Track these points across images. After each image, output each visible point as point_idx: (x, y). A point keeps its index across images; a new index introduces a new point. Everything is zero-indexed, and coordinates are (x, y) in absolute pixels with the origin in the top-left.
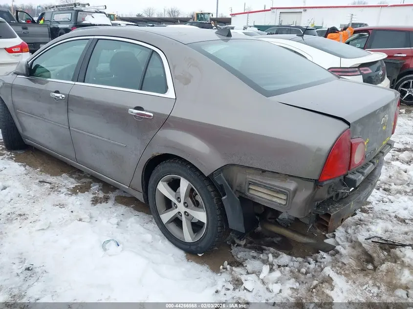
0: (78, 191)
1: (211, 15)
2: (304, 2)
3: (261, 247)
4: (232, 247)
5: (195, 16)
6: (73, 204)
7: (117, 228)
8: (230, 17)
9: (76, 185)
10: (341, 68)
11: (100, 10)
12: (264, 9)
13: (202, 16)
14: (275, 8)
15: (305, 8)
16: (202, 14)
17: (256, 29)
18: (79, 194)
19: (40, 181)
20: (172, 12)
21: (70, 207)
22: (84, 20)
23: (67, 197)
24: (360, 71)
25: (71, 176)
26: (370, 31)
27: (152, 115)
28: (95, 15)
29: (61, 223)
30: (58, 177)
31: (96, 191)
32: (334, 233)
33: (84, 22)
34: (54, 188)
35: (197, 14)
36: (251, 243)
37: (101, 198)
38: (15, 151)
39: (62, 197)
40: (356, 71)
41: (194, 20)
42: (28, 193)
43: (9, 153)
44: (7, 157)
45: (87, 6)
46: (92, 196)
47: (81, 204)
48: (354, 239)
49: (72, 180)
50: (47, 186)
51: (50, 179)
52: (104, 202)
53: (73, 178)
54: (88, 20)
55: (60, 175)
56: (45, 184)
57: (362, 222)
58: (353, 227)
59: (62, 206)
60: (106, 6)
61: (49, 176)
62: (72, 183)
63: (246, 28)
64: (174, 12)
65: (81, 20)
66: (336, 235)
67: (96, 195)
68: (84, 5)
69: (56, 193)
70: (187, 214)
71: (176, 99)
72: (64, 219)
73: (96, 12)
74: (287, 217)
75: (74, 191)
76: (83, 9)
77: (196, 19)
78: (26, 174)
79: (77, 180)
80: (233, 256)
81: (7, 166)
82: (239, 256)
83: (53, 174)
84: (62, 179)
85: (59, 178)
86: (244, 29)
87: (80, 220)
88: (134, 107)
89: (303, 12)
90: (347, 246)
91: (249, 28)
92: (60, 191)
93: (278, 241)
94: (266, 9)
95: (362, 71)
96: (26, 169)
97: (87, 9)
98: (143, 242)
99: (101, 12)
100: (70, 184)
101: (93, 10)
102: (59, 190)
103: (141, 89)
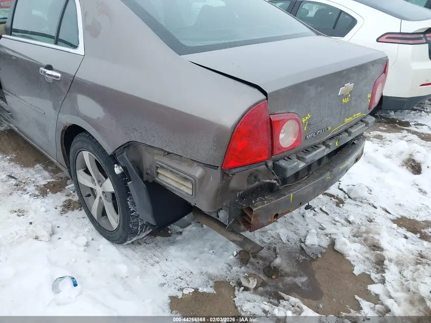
0: (48, 190)
3: (277, 293)
4: (236, 292)
6: (35, 211)
7: (84, 251)
9: (49, 180)
10: (400, 33)
18: (50, 194)
21: (31, 216)
23: (32, 199)
24: (426, 38)
25: (46, 168)
29: (12, 240)
30: (29, 169)
31: (72, 192)
32: (383, 275)
34: (20, 186)
36: (263, 284)
37: (75, 202)
39: (26, 200)
40: (421, 38)
46: (64, 198)
47: (46, 211)
48: (412, 289)
49: (46, 174)
50: (11, 182)
52: (77, 208)
53: (48, 171)
55: (33, 166)
57: (424, 260)
58: (411, 268)
59: (20, 212)
62: (45, 178)
66: (387, 278)
67: (70, 198)
69: (20, 192)
72: (17, 234)
74: (317, 244)
75: (43, 191)
79: (52, 174)
80: (236, 308)
82: (244, 309)
84: (33, 172)
85: (31, 170)
87: (37, 238)
90: (402, 300)
92: (25, 190)
93: (302, 283)
95: (428, 39)
98: (115, 276)
100: (40, 179)
102: (26, 188)
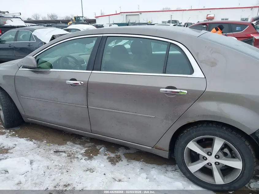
0: (91, 155)
1: (84, 18)
2: (139, 9)
5: (73, 19)
8: (95, 18)
11: (16, 16)
12: (116, 13)
13: (78, 18)
14: (123, 13)
15: (141, 12)
16: (78, 17)
17: (117, 26)
18: (95, 157)
19: (55, 152)
20: (52, 16)
21: (99, 170)
22: (5, 23)
23: (88, 162)
25: (74, 143)
26: (207, 24)
27: (186, 92)
28: (13, 19)
30: (65, 146)
31: (106, 152)
33: (6, 25)
34: (71, 156)
35: (75, 17)
37: (114, 158)
38: (12, 129)
39: (85, 163)
41: (73, 21)
42: (54, 164)
43: (8, 131)
44: (9, 134)
45: (6, 13)
46: (106, 157)
47: (105, 166)
49: (78, 146)
50: (63, 155)
51: (61, 148)
54: (9, 23)
55: (66, 143)
56: (61, 153)
59: (91, 170)
60: (20, 13)
61: (57, 145)
62: (81, 149)
63: (111, 25)
64: (54, 17)
65: (3, 23)
67: (108, 156)
68: (4, 13)
69: (75, 159)
70: (217, 164)
71: (205, 78)
73: (14, 17)
75: (89, 156)
76: (3, 15)
77: (74, 20)
78: (38, 147)
79: (82, 145)
81: (16, 143)
83: (60, 144)
84: (70, 147)
85: (67, 146)
86: (110, 26)
88: (165, 87)
89: (140, 14)
91: (112, 25)
92: (78, 158)
94: (117, 13)
96: (35, 143)
97: (6, 15)
99: (17, 18)
100: (79, 150)
101: (12, 16)
102: (76, 156)
103: (165, 73)
